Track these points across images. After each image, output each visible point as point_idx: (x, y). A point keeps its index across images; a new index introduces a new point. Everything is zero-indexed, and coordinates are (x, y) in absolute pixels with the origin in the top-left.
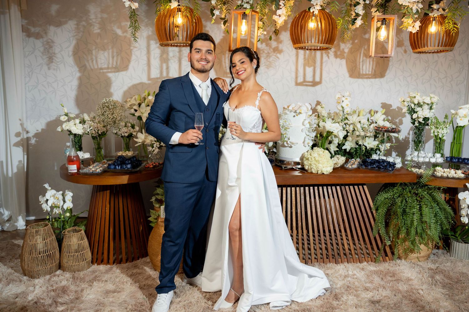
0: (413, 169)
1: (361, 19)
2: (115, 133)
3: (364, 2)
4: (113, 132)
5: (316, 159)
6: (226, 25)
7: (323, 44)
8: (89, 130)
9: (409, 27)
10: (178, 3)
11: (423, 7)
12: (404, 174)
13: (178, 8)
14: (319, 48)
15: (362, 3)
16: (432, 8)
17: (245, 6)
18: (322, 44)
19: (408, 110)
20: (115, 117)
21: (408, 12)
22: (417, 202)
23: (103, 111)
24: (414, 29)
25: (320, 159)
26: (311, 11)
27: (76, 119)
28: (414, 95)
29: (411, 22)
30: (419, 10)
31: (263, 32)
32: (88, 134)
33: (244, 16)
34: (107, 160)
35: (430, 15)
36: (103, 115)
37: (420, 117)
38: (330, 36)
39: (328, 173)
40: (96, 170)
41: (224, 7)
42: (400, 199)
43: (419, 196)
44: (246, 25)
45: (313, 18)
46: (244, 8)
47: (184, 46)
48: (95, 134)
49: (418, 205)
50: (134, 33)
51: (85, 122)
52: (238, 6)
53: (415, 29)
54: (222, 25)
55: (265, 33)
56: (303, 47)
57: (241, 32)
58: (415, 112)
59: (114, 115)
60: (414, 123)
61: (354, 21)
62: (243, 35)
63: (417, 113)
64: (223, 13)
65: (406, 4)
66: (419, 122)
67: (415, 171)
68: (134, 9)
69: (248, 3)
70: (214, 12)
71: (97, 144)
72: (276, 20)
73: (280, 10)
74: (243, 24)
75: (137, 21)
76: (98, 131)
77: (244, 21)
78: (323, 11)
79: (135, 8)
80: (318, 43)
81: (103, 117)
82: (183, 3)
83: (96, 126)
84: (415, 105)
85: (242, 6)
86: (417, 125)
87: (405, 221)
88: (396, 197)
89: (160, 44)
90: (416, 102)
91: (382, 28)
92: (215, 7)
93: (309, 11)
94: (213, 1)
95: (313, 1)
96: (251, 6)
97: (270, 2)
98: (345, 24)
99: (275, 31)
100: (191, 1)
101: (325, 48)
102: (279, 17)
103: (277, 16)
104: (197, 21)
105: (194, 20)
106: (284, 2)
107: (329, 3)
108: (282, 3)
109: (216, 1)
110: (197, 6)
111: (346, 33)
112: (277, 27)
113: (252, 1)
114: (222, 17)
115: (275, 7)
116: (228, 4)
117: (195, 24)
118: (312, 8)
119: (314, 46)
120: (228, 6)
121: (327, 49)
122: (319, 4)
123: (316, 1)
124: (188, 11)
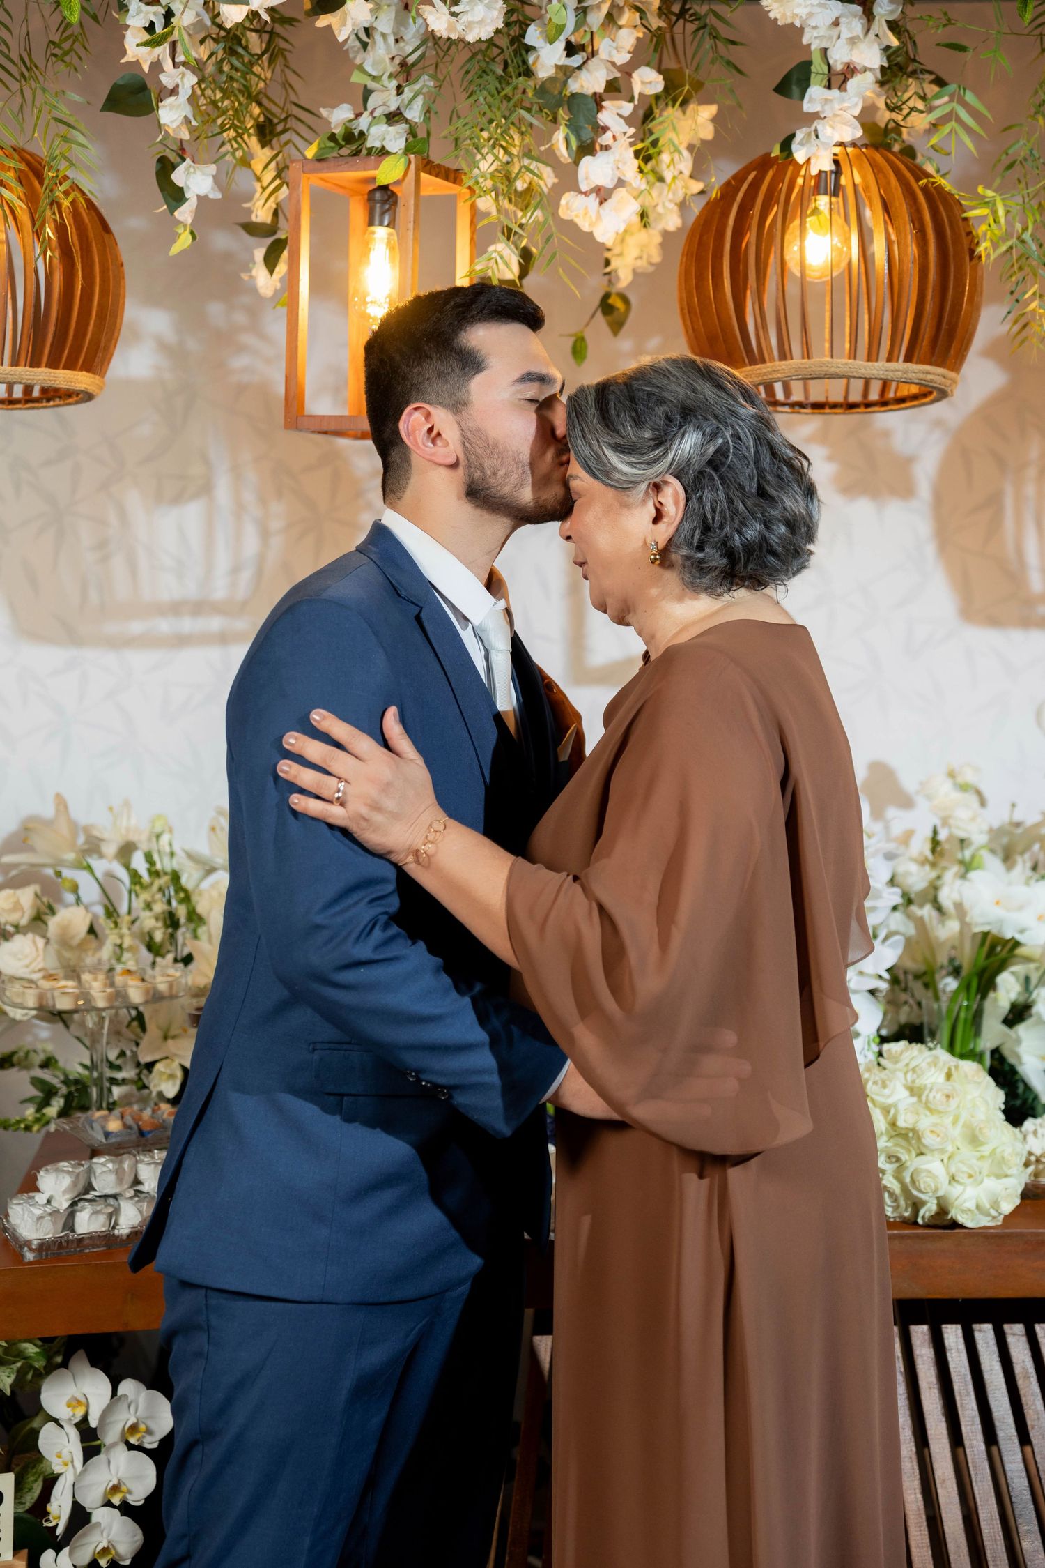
5: (901, 1123)
6: (282, 268)
7: (889, 359)
14: (874, 396)
17: (372, 142)
18: (883, 363)
25: (925, 1123)
26: (799, 155)
33: (382, 203)
38: (929, 306)
39: (985, 1222)
41: (262, 155)
44: (392, 259)
45: (823, 201)
46: (370, 150)
47: (12, 401)
52: (332, 137)
54: (260, 274)
56: (769, 389)
57: (365, 303)
64: (257, 195)
69: (394, 117)
70: (178, 177)
72: (585, 227)
73: (601, 157)
74: (372, 252)
77: (381, 233)
78: (877, 156)
80: (853, 354)
85: (352, 141)
92: (183, 149)
93: (786, 153)
94: (171, 107)
95: (815, 97)
96: (411, 139)
97: (535, 108)
98: (1025, 229)
99: (606, 306)
100: (27, 110)
101: (914, 389)
102: (601, 203)
103: (586, 194)
104: (72, 237)
105: (48, 230)
106: (627, 108)
107: (920, 105)
108: (613, 115)
109: (188, 111)
110: (66, 139)
111: (1036, 286)
112: (618, 278)
113: (419, 102)
114: (254, 219)
115: (567, 140)
116: (285, 131)
117: (57, 254)
118: (800, 135)
119: (848, 377)
120: (287, 143)
121: (925, 395)
122: (857, 112)
123: (835, 93)
124: (11, 174)
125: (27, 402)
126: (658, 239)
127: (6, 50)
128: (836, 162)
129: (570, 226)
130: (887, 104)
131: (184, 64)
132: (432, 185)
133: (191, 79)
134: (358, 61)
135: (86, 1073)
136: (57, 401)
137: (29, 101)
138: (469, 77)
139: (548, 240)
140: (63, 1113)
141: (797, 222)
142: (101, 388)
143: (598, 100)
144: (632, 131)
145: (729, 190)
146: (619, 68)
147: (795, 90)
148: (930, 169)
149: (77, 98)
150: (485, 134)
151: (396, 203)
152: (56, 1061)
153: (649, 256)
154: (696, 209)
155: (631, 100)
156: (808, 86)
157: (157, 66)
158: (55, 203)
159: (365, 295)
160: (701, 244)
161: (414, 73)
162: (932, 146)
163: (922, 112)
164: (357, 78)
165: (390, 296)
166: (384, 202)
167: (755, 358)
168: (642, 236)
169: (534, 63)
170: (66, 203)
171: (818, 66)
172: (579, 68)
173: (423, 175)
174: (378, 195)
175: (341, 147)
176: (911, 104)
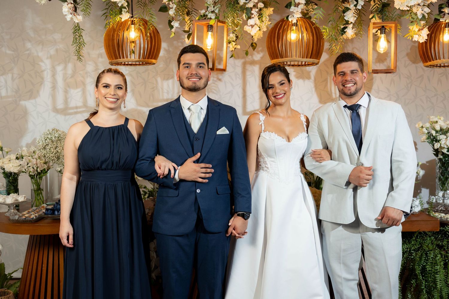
0: (437, 214)
1: (353, 28)
2: (59, 171)
3: (355, 8)
4: (57, 169)
6: (190, 39)
8: (26, 167)
9: (414, 36)
10: (129, 14)
11: (430, 11)
12: (423, 220)
13: (130, 21)
14: (303, 63)
15: (353, 9)
16: (444, 12)
17: (209, 17)
18: (305, 59)
19: (428, 138)
20: (59, 151)
21: (412, 18)
22: (442, 257)
23: (45, 144)
24: (421, 38)
26: (290, 20)
27: (11, 154)
28: (435, 119)
29: (417, 30)
30: (426, 15)
31: (235, 46)
32: (26, 172)
33: (210, 28)
34: (47, 205)
35: (441, 20)
36: (45, 148)
37: (444, 148)
38: (314, 48)
40: (30, 216)
41: (187, 18)
42: (419, 253)
43: (444, 249)
44: (212, 38)
45: (294, 27)
46: (208, 18)
47: (140, 64)
48: (34, 172)
49: (443, 260)
50: (78, 51)
51: (23, 158)
52: (201, 16)
53: (423, 38)
54: (186, 40)
55: (239, 47)
56: (284, 63)
57: (207, 46)
58: (438, 141)
59: (58, 149)
60: (436, 155)
61: (343, 31)
62: (209, 50)
63: (439, 142)
64: (186, 25)
65: (403, 8)
66: (443, 154)
67: (440, 216)
68: (78, 24)
69: (213, 12)
70: (172, 24)
71: (35, 185)
72: (249, 32)
73: (252, 19)
74: (208, 37)
75: (81, 37)
76: (37, 168)
77: (210, 33)
78: (305, 20)
79: (78, 22)
80: (300, 58)
81: (44, 152)
82: (136, 14)
83: (35, 162)
84: (437, 132)
85: (205, 16)
86: (442, 157)
87: (426, 282)
88: (414, 250)
89: (109, 64)
90: (438, 128)
91: (381, 37)
92: (173, 18)
93: (287, 19)
94: (171, 11)
95: (293, 8)
96: (216, 16)
97: (240, 10)
98: (332, 34)
99: (252, 45)
100: (145, 12)
101: (311, 63)
102: (252, 28)
103: (249, 26)
104: (152, 35)
105: (148, 34)
106: (257, 10)
107: (312, 10)
108: (254, 11)
109: (174, 11)
110: (152, 18)
111: (334, 44)
112: (255, 40)
113: (218, 9)
114: (185, 30)
115: (245, 16)
116: (192, 14)
117: (150, 38)
118: (290, 16)
119: (298, 61)
120: (192, 16)
121: (313, 64)
122: (300, 11)
123: (296, 8)
124: (141, 24)
125: (143, 64)
126: (263, 33)
127: (141, 1)
128: (297, 21)
129: (246, 32)
130: (306, 10)
131: (173, 3)
132: (219, 24)
133: (175, 6)
134: (206, 1)
135: (152, 189)
136: (148, 64)
137: (145, 10)
138: (227, 4)
139: (242, 35)
140: (148, 197)
141: (289, 31)
142: (156, 62)
143: (251, 9)
144: (258, 15)
145: (276, 25)
146: (256, 3)
147: (289, 7)
148: (314, 22)
149: (154, 9)
150: (230, 15)
151: (213, 28)
152: (146, 187)
153: (260, 36)
154: (270, 28)
155: (258, 8)
156: (291, 6)
157: (169, 4)
158: (149, 29)
159: (207, 45)
160: (271, 35)
161: (217, 4)
162: (315, 18)
163: (312, 12)
164: (206, 5)
165: (211, 45)
166: (211, 27)
167: (282, 57)
168: (259, 32)
169: (240, 2)
170: (151, 29)
171: (293, 3)
172: (248, 3)
173: (218, 23)
174: (209, 26)
175: (203, 17)
176: (310, 10)
